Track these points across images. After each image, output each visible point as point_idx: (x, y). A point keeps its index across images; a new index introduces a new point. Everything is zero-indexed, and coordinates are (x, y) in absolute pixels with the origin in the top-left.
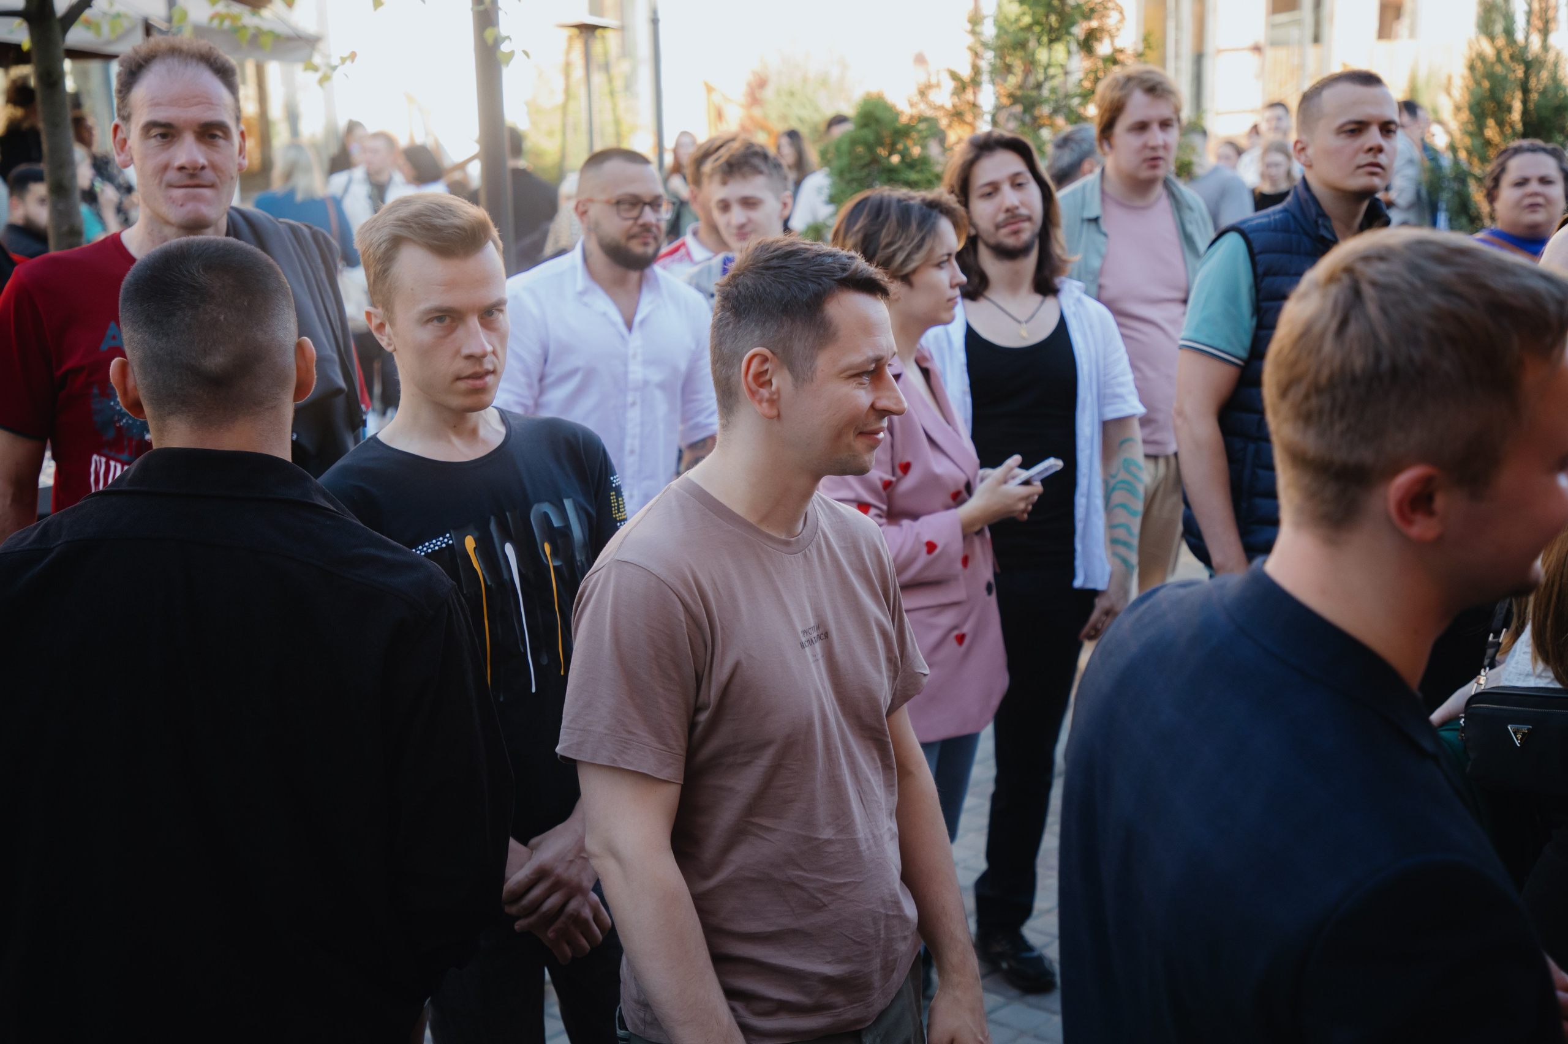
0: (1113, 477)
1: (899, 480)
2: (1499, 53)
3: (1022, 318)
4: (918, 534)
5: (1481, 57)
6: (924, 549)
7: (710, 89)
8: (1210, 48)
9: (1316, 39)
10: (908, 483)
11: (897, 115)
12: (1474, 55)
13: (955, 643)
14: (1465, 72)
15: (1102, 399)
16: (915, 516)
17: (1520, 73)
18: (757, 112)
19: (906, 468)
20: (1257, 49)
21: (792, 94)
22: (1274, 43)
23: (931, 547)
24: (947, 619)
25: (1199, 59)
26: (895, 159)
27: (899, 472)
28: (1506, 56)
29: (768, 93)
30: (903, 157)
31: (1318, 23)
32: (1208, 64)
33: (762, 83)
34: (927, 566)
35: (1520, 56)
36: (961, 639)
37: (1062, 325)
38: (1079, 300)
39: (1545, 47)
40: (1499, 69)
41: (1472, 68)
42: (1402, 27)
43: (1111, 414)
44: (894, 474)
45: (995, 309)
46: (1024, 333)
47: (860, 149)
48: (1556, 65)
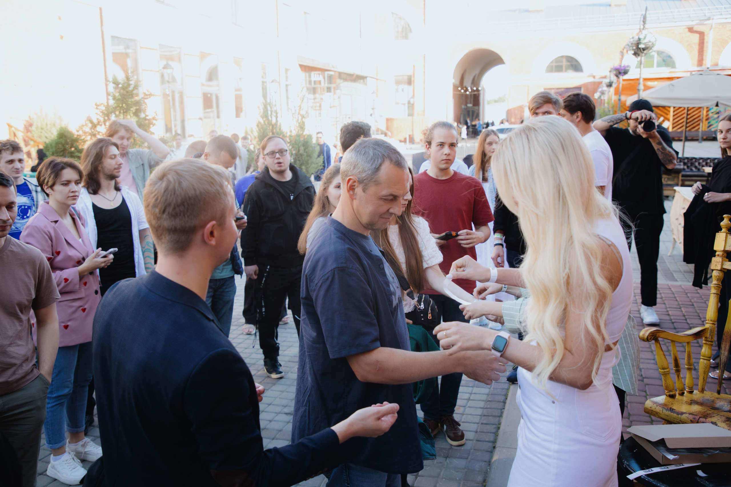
0: (144, 248)
1: (55, 258)
2: (264, 122)
3: (112, 200)
4: (61, 276)
5: (260, 123)
6: (64, 281)
7: (10, 126)
8: (186, 118)
9: (218, 117)
10: (59, 258)
11: (73, 135)
12: (258, 122)
13: (82, 312)
14: (256, 127)
15: (139, 223)
16: (62, 269)
17: (271, 127)
18: (29, 134)
19: (58, 253)
20: (200, 119)
21: (42, 129)
22: (205, 118)
23: (66, 280)
24: (77, 304)
25: (183, 122)
26: (73, 149)
27: (55, 255)
28: (266, 123)
29: (34, 128)
30: (76, 149)
31: (218, 113)
32: (186, 123)
33: (31, 125)
34: (65, 287)
35: (270, 123)
36: (84, 310)
37: (124, 200)
38: (128, 193)
39: (277, 121)
40: (265, 126)
41: (258, 126)
42: (242, 114)
43: (142, 228)
44: (53, 255)
45: (102, 197)
46: (112, 205)
47: (60, 146)
48: (280, 125)
